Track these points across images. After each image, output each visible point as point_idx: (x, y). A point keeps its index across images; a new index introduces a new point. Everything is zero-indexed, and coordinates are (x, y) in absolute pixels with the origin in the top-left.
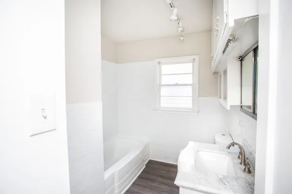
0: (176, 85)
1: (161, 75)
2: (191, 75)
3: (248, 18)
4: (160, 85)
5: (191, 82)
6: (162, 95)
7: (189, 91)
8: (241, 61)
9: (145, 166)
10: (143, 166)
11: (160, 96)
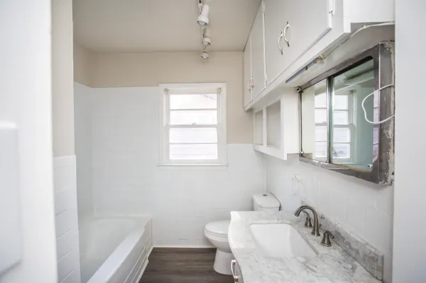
0: (194, 126)
1: (169, 110)
2: (216, 112)
3: (367, 24)
4: (168, 127)
5: (215, 123)
6: (171, 141)
7: (212, 134)
8: (301, 93)
9: (147, 261)
10: (145, 260)
11: (168, 144)
